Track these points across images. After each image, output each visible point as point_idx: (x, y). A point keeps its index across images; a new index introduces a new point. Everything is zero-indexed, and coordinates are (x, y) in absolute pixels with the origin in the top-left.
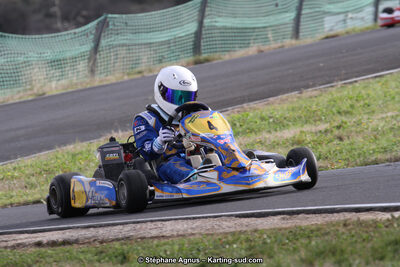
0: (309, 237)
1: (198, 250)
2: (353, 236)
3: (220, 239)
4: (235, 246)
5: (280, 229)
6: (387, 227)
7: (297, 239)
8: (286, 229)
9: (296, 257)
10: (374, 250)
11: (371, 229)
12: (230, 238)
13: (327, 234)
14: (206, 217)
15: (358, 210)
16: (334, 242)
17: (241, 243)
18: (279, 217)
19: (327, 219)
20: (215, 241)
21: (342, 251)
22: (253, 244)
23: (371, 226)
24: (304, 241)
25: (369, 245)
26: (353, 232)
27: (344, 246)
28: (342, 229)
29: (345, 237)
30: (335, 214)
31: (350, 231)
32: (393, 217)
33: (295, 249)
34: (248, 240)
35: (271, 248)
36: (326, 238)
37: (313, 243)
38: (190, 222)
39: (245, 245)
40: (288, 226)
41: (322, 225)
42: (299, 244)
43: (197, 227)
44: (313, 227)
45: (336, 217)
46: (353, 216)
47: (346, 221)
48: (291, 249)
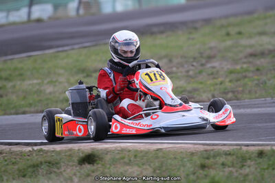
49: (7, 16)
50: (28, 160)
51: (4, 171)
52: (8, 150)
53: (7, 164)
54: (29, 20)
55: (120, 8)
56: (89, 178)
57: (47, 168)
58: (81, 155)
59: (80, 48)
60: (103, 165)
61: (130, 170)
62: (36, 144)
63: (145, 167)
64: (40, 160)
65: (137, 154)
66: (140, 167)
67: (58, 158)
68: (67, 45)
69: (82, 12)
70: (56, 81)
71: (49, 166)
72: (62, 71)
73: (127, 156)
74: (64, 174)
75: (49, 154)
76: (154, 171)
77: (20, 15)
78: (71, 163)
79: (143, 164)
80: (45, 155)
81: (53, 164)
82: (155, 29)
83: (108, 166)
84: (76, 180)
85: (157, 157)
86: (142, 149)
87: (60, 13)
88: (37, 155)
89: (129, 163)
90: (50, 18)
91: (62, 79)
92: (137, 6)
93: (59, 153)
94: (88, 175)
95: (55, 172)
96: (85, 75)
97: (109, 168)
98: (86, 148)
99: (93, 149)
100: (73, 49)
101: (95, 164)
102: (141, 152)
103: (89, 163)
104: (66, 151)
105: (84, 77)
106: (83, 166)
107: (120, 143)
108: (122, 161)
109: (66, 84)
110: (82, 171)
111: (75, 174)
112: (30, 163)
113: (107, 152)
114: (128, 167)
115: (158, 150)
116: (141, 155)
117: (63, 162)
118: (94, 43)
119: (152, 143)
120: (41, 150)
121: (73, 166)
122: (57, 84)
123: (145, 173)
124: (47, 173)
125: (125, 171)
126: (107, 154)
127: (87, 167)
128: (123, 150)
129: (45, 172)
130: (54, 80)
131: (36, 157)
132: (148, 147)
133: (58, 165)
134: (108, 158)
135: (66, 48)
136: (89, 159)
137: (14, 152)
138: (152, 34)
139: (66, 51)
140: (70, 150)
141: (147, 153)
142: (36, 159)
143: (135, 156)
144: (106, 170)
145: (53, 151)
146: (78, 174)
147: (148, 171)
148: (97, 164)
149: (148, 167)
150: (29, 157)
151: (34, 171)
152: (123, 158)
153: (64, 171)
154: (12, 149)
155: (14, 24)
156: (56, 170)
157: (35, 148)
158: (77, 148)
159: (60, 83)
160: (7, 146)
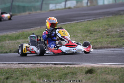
0: (40, 71)
1: (6, 73)
2: (53, 71)
3: (13, 70)
4: (18, 72)
5: (31, 68)
6: (63, 69)
7: (36, 71)
8: (33, 68)
9: (35, 77)
10: (59, 76)
11: (58, 70)
12: (16, 70)
13: (45, 70)
14: (9, 63)
15: (55, 64)
16: (47, 73)
17: (19, 71)
18: (32, 64)
19: (46, 66)
20: (11, 70)
21: (49, 76)
22: (23, 72)
23: (58, 69)
24: (39, 72)
25: (58, 74)
26: (53, 70)
27: (50, 74)
28: (50, 69)
29: (50, 72)
30: (48, 65)
31: (52, 70)
32: (65, 67)
33: (35, 74)
34: (21, 71)
35: (28, 74)
36: (45, 72)
37: (41, 73)
38: (4, 64)
39: (20, 72)
40: (34, 67)
41: (44, 67)
42: (37, 73)
43: (6, 66)
44: (41, 68)
45: (48, 66)
46: (53, 66)
47: (51, 67)
48: (34, 74)
49: (55, 6)
50: (63, 71)
51: (52, 76)
52: (54, 66)
53: (54, 73)
54: (65, 8)
55: (106, 3)
56: (90, 80)
57: (71, 75)
58: (87, 70)
59: (88, 21)
60: (96, 74)
61: (108, 77)
62: (67, 64)
63: (115, 75)
64: (68, 71)
65: (112, 70)
66: (113, 76)
67: (76, 71)
68: (82, 20)
69: (89, 4)
70: (76, 36)
71: (72, 75)
72: (79, 31)
73: (107, 70)
74: (79, 78)
75: (72, 69)
76: (120, 78)
77: (61, 6)
78: (82, 73)
79: (115, 74)
80: (70, 69)
81: (74, 74)
82: (122, 13)
83: (99, 75)
84: (84, 81)
85: (121, 71)
86: (114, 67)
87: (79, 5)
88: (67, 69)
89: (108, 74)
90: (74, 7)
91: (79, 35)
92: (114, 2)
93: (77, 68)
94: (90, 79)
95: (74, 77)
96: (90, 33)
97: (99, 76)
98: (89, 66)
99: (92, 67)
100: (85, 21)
101: (93, 74)
102: (114, 68)
103: (90, 73)
104: (80, 68)
105: (89, 34)
106: (88, 74)
107: (104, 64)
108: (105, 73)
109: (81, 37)
110: (87, 77)
111: (84, 78)
112: (63, 73)
113: (98, 68)
114: (108, 76)
115: (122, 68)
116: (114, 70)
117: (79, 73)
118: (94, 19)
119: (119, 65)
120: (68, 67)
121: (83, 74)
122: (77, 37)
123: (115, 78)
124: (71, 78)
125: (106, 77)
126: (98, 69)
127: (89, 75)
128: (106, 68)
129: (70, 77)
130: (76, 35)
131: (66, 70)
132: (117, 66)
133: (76, 74)
134: (99, 71)
135: (81, 21)
136: (90, 71)
137: (56, 67)
138: (121, 14)
139: (81, 22)
140: (82, 67)
141: (116, 69)
142: (66, 71)
143: (111, 71)
144: (98, 77)
145: (74, 68)
146: (85, 78)
147: (117, 77)
148: (94, 74)
149: (117, 75)
150: (63, 70)
151: (65, 77)
152: (106, 71)
153: (79, 77)
154: (56, 66)
155: (58, 9)
156: (75, 76)
157: (66, 66)
158: (85, 67)
159: (78, 36)
160: (54, 65)
